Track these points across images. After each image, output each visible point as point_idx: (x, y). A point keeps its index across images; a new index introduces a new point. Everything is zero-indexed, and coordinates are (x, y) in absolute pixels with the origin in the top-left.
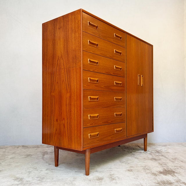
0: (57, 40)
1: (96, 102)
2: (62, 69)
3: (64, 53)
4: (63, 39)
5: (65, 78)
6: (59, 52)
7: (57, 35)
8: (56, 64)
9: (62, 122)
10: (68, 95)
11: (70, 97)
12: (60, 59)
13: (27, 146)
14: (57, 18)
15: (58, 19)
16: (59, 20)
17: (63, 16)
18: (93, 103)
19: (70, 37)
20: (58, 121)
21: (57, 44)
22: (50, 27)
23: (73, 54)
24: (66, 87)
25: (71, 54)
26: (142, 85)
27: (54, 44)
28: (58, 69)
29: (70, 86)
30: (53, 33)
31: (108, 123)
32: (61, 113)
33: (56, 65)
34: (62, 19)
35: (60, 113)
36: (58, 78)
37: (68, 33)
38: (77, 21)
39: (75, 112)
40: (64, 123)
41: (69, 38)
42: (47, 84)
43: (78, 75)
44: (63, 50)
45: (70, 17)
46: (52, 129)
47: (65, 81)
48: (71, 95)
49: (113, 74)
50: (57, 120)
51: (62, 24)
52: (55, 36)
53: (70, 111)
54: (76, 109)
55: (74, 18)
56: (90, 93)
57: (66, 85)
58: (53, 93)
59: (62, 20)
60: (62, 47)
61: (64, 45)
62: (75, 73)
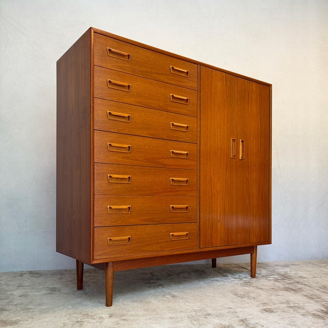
0: (69, 86)
1: (125, 185)
2: (73, 131)
7: (69, 77)
12: (71, 115)
13: (37, 272)
16: (71, 52)
18: (119, 186)
21: (69, 91)
26: (240, 158)
30: (66, 75)
31: (154, 222)
38: (87, 50)
44: (74, 101)
48: (81, 172)
49: (166, 138)
51: (73, 58)
56: (111, 169)
62: (85, 136)
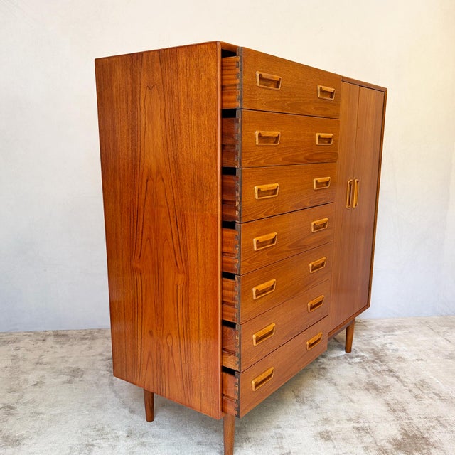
0: (143, 122)
2: (162, 206)
3: (167, 163)
4: (163, 123)
5: (170, 233)
6: (152, 158)
7: (142, 105)
8: (144, 188)
9: (165, 340)
10: (181, 279)
11: (186, 285)
12: (154, 176)
14: (141, 54)
15: (144, 57)
16: (147, 61)
17: (159, 51)
19: (183, 122)
20: (155, 334)
21: (143, 132)
22: (120, 77)
23: (194, 174)
24: (173, 256)
25: (188, 172)
26: (354, 206)
27: (134, 131)
28: (148, 203)
29: (186, 257)
30: (130, 98)
32: (163, 319)
33: (144, 192)
34: (157, 58)
35: (160, 319)
36: (150, 228)
37: (177, 107)
38: (204, 78)
39: (201, 328)
40: (170, 345)
41: (180, 124)
42: (120, 237)
43: (209, 235)
44: (161, 154)
45: (182, 60)
46: (139, 349)
47: (170, 240)
48: (188, 280)
50: (151, 333)
51: (157, 76)
52: (136, 108)
53: (186, 321)
54: (202, 320)
55: (197, 65)
57: (172, 251)
58: (139, 262)
59: (158, 65)
60: (160, 145)
61: (165, 140)
62: (199, 228)
